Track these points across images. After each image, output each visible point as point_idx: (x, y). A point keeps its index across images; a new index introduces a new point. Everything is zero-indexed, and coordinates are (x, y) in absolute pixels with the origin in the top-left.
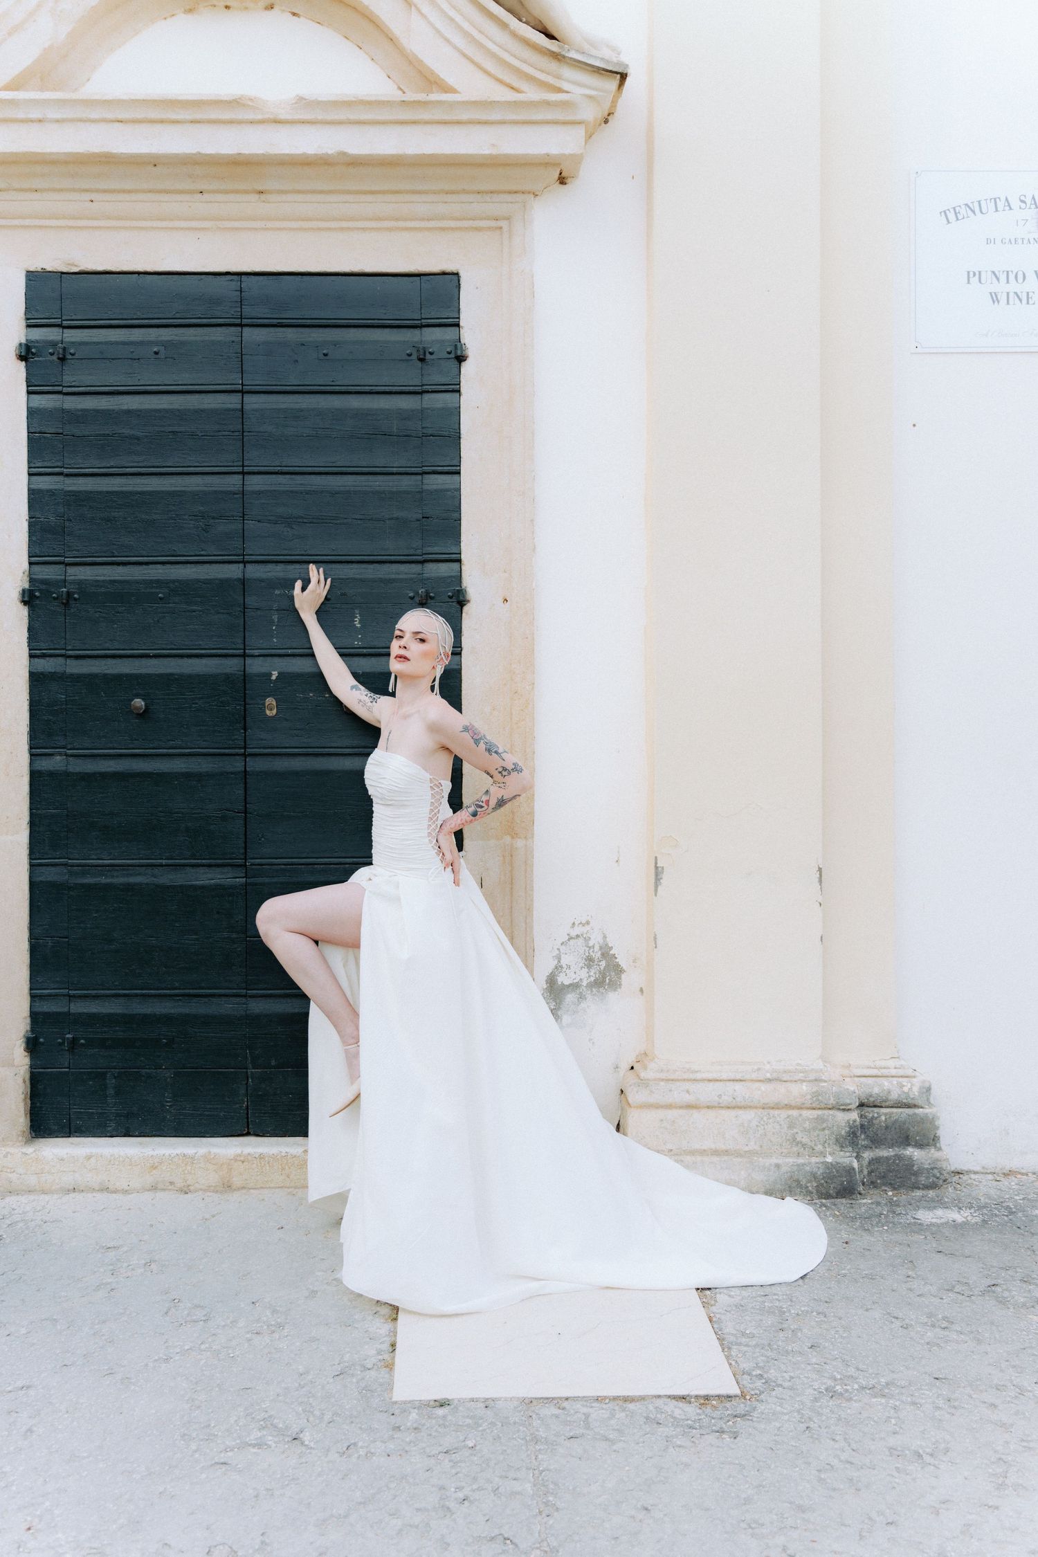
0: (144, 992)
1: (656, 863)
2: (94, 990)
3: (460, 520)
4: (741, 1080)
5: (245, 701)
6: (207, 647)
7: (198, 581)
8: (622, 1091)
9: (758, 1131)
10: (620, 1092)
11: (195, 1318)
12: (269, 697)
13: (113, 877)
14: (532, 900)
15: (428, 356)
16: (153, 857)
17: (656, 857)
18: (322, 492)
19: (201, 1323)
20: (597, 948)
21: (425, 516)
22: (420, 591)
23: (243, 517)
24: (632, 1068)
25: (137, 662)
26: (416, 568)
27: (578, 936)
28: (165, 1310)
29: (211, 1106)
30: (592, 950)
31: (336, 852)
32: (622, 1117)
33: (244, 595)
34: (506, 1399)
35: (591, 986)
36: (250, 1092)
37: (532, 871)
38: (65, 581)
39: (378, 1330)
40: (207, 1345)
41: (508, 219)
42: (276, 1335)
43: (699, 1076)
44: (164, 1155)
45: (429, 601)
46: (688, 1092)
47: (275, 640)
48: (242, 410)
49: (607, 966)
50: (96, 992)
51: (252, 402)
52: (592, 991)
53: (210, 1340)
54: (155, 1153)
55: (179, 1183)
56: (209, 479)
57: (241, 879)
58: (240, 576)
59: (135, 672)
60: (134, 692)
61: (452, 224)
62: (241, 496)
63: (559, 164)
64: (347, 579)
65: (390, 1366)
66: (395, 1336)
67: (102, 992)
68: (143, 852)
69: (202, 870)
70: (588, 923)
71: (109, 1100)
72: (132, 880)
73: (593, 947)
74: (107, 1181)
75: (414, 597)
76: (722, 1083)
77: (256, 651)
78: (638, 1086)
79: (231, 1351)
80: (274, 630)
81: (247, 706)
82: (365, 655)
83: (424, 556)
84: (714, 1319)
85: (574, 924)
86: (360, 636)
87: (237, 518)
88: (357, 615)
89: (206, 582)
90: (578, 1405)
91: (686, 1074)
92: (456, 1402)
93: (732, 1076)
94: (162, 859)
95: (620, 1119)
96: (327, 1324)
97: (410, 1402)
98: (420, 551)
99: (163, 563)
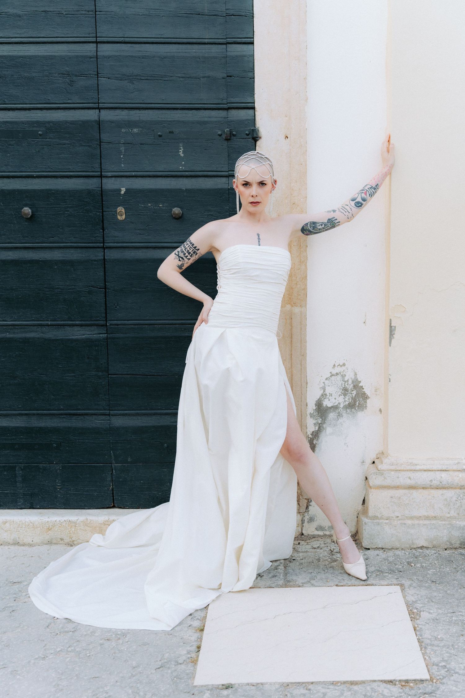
0: (39, 412)
1: (391, 324)
3: (254, 78)
4: (446, 471)
5: (102, 209)
6: (74, 170)
7: (66, 122)
8: (367, 478)
9: (457, 504)
10: (365, 478)
11: (67, 629)
12: (119, 206)
13: (14, 333)
14: (305, 349)
16: (42, 319)
17: (391, 320)
18: (154, 57)
19: (71, 633)
20: (350, 382)
21: (228, 75)
22: (226, 130)
23: (98, 75)
24: (374, 462)
25: (25, 181)
26: (223, 113)
27: (337, 374)
28: (47, 624)
29: (88, 489)
30: (347, 383)
31: (170, 316)
32: (366, 495)
33: (100, 132)
34: (271, 684)
35: (346, 407)
36: (114, 479)
37: (305, 330)
39: (190, 638)
40: (73, 648)
42: (121, 641)
43: (418, 468)
44: (56, 521)
45: (232, 137)
46: (410, 478)
47: (123, 165)
49: (357, 394)
50: (5, 412)
52: (347, 411)
53: (75, 644)
54: (49, 520)
55: (67, 540)
56: (72, 47)
57: (103, 335)
58: (97, 118)
59: (24, 188)
60: (24, 202)
62: (95, 59)
64: (174, 121)
65: (195, 662)
66: (201, 641)
67: (10, 412)
68: (34, 316)
69: (76, 328)
70: (344, 365)
71: (18, 485)
72: (28, 335)
73: (348, 381)
74: (17, 538)
75: (222, 135)
76: (433, 472)
77: (109, 173)
78: (377, 474)
79: (88, 652)
80: (122, 158)
81: (104, 213)
82: (187, 177)
83: (228, 105)
84: (418, 629)
85: (334, 365)
86: (183, 163)
87: (93, 76)
88: (181, 148)
89: (72, 123)
90: (319, 688)
91: (409, 466)
92: (237, 686)
93: (440, 468)
94: (48, 321)
95: (365, 497)
96: (156, 634)
97: (205, 686)
98: (225, 100)
99: (41, 109)
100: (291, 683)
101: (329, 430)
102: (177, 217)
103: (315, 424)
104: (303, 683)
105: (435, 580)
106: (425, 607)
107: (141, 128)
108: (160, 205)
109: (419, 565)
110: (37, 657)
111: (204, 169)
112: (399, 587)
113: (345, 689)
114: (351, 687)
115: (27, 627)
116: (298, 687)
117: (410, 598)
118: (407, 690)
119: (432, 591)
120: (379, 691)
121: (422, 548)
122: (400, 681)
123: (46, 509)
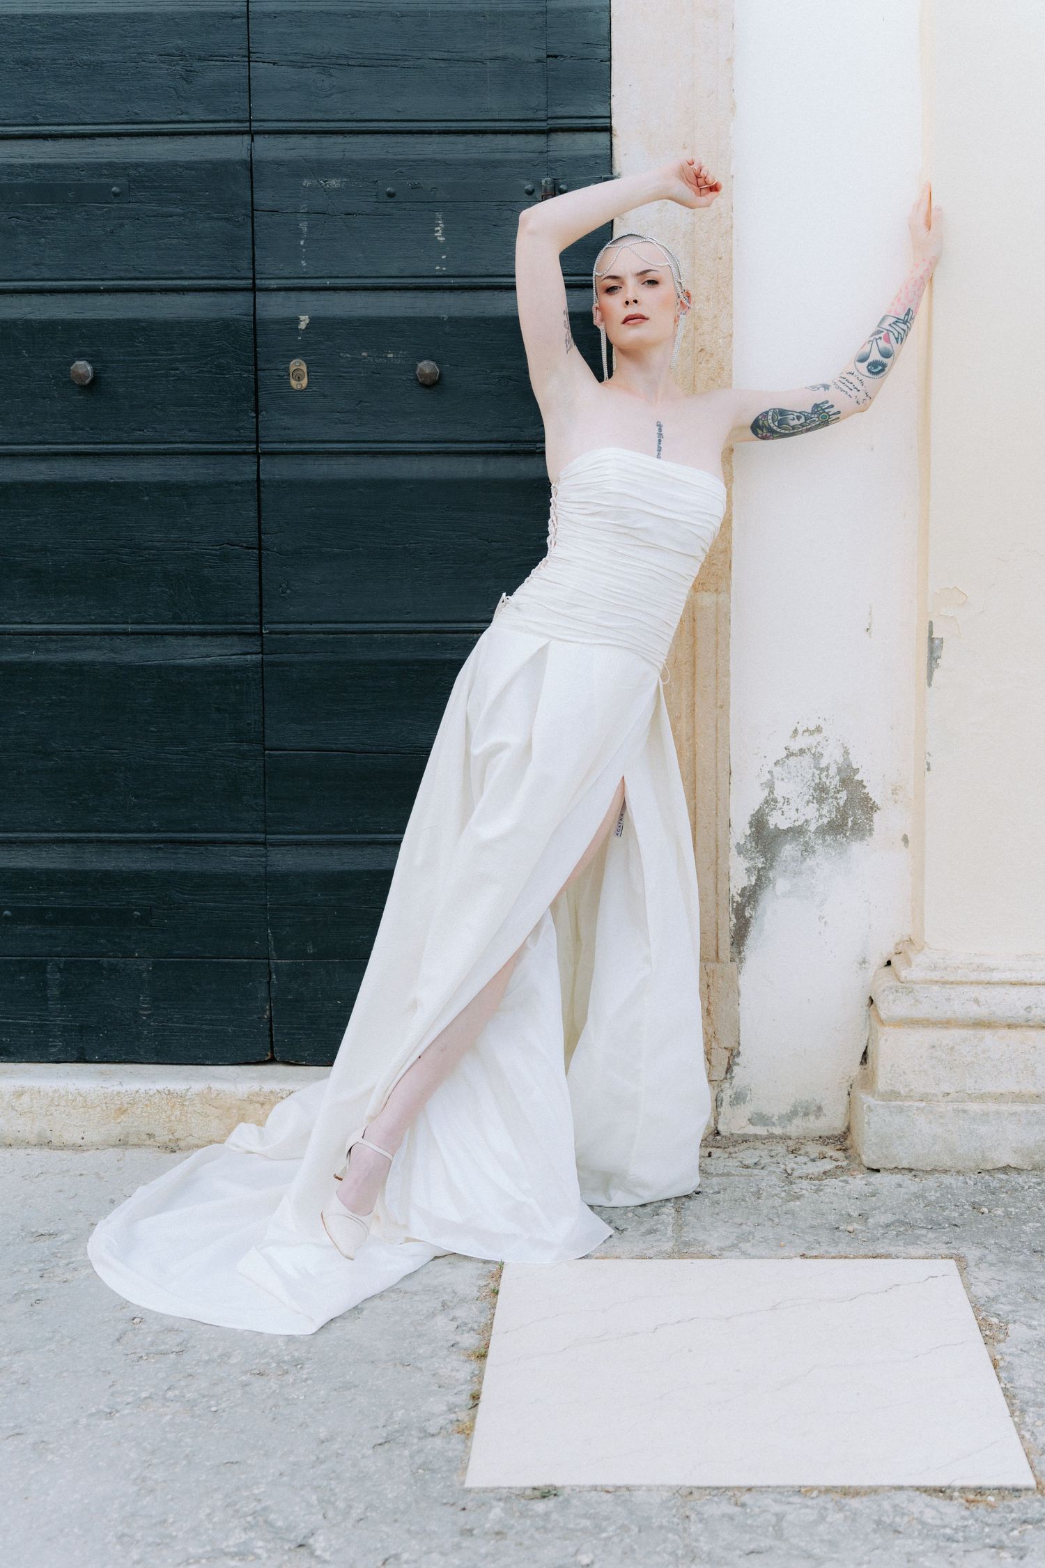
0: (102, 835)
1: (931, 632)
2: (21, 831)
3: (610, 60)
5: (256, 365)
6: (192, 275)
7: (175, 164)
8: (872, 1001)
10: (867, 1001)
12: (294, 357)
13: (48, 651)
14: (728, 693)
16: (112, 619)
17: (931, 623)
18: (379, 13)
20: (833, 771)
21: (550, 54)
22: (543, 182)
23: (249, 57)
24: (889, 963)
25: (79, 300)
26: (536, 142)
27: (802, 751)
29: (214, 1017)
30: (825, 773)
32: (870, 1041)
33: (252, 188)
34: (652, 1488)
35: (823, 831)
36: (273, 994)
37: (728, 646)
39: (453, 1374)
40: (178, 1392)
43: (996, 976)
44: (137, 1092)
46: (976, 1001)
47: (304, 263)
49: (850, 799)
50: (26, 835)
52: (824, 841)
53: (182, 1383)
54: (123, 1089)
55: (163, 1136)
57: (254, 656)
58: (246, 156)
59: (77, 316)
60: (76, 350)
62: (244, 20)
64: (423, 161)
65: (467, 1431)
67: (36, 835)
68: (96, 612)
69: (191, 641)
71: (52, 1005)
72: (79, 656)
73: (827, 768)
74: (48, 1132)
75: (534, 191)
76: (1033, 987)
77: (273, 282)
78: (897, 991)
79: (213, 1402)
80: (302, 246)
81: (260, 373)
82: (452, 289)
83: (550, 122)
84: (1002, 1364)
85: (796, 731)
86: (444, 257)
87: (239, 59)
88: (440, 222)
89: (189, 166)
90: (767, 1501)
91: (975, 973)
92: (567, 1491)
94: (127, 623)
95: (867, 1047)
97: (493, 1490)
98: (543, 112)
99: (118, 135)
100: (699, 1488)
101: (781, 884)
102: (428, 381)
103: (748, 870)
104: (728, 1489)
105: (1039, 1249)
106: (1017, 1311)
107: (347, 176)
108: (389, 356)
109: (999, 1212)
110: (94, 1410)
111: (492, 270)
112: (952, 1262)
113: (830, 1505)
114: (844, 1501)
115: (68, 1340)
116: (716, 1499)
117: (981, 1290)
118: (981, 1511)
119: (1033, 1274)
120: (913, 1513)
121: (1006, 1169)
122: (963, 1489)
123: (115, 1062)
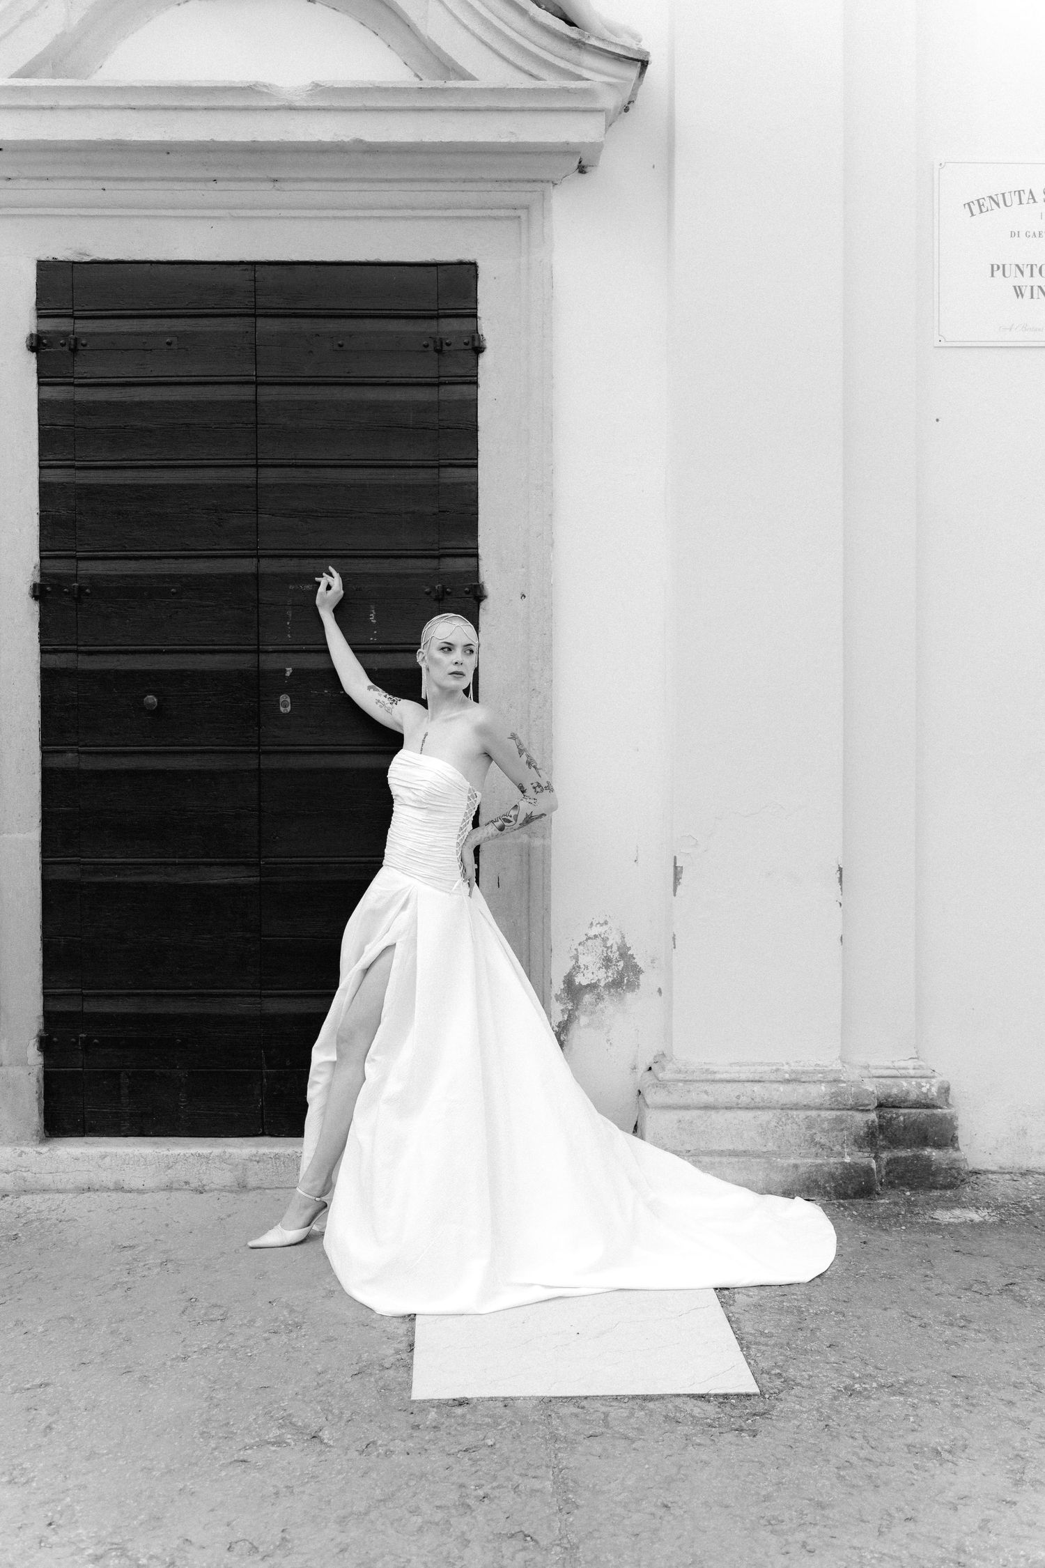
0: (158, 991)
1: (675, 863)
2: (107, 989)
3: (477, 514)
4: (760, 1081)
5: (259, 698)
6: (220, 643)
7: (211, 576)
8: (640, 1092)
9: (776, 1131)
10: (637, 1093)
11: (212, 1317)
12: (283, 693)
13: (125, 875)
14: (549, 900)
15: (445, 348)
16: (166, 855)
17: (675, 857)
18: (337, 485)
19: (219, 1322)
20: (615, 948)
21: (440, 510)
22: (436, 586)
23: (257, 511)
24: (650, 1069)
25: (150, 658)
26: (433, 563)
27: (596, 936)
28: (182, 1309)
29: (226, 1106)
30: (610, 950)
32: (639, 1118)
33: (258, 590)
34: (525, 1398)
35: (608, 986)
36: (265, 1092)
37: (550, 871)
38: (76, 575)
39: (396, 1330)
40: (225, 1344)
41: (527, 208)
42: (294, 1335)
43: (718, 1076)
44: (179, 1155)
45: (446, 596)
47: (289, 636)
48: (256, 402)
49: (626, 967)
50: (109, 991)
51: (268, 394)
52: (610, 992)
53: (227, 1339)
54: (169, 1153)
55: (195, 1183)
56: (224, 472)
57: (255, 878)
58: (254, 570)
59: (148, 668)
60: (148, 688)
61: (470, 213)
62: (255, 489)
63: (579, 152)
64: (364, 574)
65: (408, 1366)
66: (412, 1335)
67: (116, 991)
68: (156, 850)
69: (214, 869)
70: (606, 923)
71: (123, 1100)
72: (145, 878)
73: (611, 947)
74: (121, 1181)
75: (430, 592)
76: (740, 1084)
77: (270, 647)
78: (657, 1087)
79: (248, 1350)
80: (288, 626)
81: (261, 703)
83: (441, 551)
85: (592, 924)
86: (375, 632)
87: (251, 512)
88: (373, 611)
89: (220, 576)
90: (597, 1404)
91: (705, 1075)
92: (475, 1401)
93: (751, 1077)
94: (175, 857)
95: (637, 1122)
96: (345, 1324)
97: (428, 1401)
98: (435, 545)
99: (176, 558)
101: (584, 1020)
103: (562, 1011)
104: (572, 1398)
111: (405, 640)
113: (636, 1407)
115: (152, 1313)
116: (566, 1404)
118: (728, 1408)
120: (687, 1410)
122: (716, 1396)
123: (163, 1136)
